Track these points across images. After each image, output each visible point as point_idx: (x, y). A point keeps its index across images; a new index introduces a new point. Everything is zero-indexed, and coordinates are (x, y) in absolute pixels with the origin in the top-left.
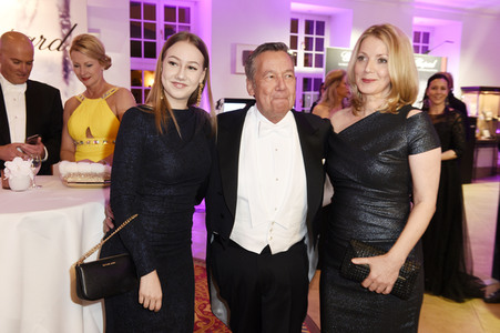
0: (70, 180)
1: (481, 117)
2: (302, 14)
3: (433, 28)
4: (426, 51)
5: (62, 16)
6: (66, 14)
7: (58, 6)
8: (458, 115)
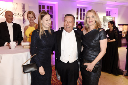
0: (24, 46)
1: (123, 31)
2: (79, 7)
3: (111, 10)
4: (109, 15)
5: (23, 9)
6: (24, 8)
7: (22, 6)
8: (116, 31)
